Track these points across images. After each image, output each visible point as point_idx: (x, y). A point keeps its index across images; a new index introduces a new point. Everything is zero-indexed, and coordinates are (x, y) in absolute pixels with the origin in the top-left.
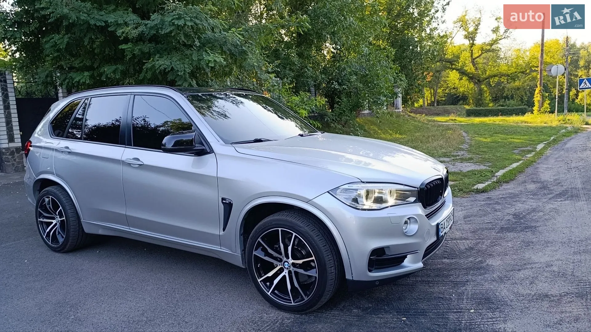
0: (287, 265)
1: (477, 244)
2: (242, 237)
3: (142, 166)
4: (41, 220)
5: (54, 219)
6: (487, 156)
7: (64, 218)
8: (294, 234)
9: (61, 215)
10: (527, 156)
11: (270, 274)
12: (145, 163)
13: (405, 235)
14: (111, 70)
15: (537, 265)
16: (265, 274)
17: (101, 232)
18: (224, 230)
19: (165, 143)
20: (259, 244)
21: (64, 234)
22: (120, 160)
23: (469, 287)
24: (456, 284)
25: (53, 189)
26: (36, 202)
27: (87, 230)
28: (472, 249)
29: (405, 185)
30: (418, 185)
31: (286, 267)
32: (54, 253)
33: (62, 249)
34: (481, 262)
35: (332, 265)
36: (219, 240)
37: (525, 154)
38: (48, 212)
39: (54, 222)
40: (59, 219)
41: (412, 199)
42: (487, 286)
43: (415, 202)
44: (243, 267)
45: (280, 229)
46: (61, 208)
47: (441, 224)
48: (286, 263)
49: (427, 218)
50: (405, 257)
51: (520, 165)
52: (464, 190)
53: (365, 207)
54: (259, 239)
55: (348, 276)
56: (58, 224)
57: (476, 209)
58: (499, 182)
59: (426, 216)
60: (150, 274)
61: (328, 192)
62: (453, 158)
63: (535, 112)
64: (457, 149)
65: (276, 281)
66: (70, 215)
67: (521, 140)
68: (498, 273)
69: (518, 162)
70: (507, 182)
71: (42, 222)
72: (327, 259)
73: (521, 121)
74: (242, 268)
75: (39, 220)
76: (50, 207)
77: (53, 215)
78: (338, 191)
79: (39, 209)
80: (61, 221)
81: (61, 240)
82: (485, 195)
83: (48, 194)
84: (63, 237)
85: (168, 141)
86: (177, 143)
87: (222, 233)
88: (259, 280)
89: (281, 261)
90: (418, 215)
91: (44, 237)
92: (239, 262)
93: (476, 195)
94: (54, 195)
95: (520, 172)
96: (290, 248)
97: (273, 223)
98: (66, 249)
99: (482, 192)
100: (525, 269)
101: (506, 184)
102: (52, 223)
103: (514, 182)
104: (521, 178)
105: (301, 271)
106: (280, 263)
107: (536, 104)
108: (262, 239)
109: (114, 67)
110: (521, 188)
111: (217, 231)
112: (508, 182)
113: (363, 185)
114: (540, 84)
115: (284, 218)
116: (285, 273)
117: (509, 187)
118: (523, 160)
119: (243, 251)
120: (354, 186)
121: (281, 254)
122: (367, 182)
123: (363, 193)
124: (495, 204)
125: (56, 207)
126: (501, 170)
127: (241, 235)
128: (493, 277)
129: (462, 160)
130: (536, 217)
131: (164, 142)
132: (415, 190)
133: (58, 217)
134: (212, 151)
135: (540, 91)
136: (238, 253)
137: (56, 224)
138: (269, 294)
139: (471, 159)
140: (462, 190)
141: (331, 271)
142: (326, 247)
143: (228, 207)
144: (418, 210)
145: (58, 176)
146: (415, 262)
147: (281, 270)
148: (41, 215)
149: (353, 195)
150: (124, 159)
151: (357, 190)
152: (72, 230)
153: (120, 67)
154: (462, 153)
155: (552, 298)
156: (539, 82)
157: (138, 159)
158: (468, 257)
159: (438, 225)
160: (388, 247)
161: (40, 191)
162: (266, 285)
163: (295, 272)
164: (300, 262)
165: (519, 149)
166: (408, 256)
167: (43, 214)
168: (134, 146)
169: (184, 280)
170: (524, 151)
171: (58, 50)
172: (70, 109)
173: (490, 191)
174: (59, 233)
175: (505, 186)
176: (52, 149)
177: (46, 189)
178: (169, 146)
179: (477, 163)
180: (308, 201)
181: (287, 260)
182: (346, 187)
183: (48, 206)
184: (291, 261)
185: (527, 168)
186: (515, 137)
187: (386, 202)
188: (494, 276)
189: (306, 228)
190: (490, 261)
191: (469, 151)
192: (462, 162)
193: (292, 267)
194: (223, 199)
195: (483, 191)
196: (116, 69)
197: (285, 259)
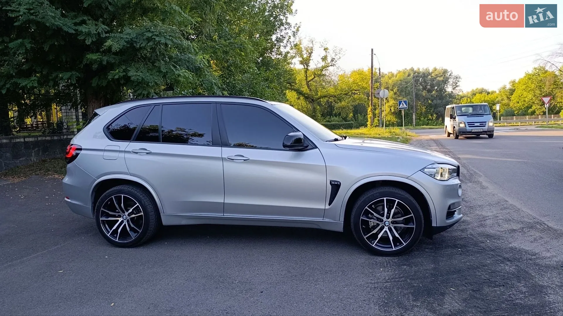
0: (388, 223)
3: (248, 161)
4: (104, 218)
8: (397, 200)
11: (374, 232)
12: (252, 158)
13: (459, 196)
16: (370, 233)
17: (184, 222)
18: (330, 204)
20: (367, 211)
22: (220, 158)
27: (165, 222)
29: (452, 165)
31: (387, 225)
36: (323, 213)
44: (343, 231)
45: (385, 198)
50: (456, 211)
54: (366, 208)
55: (434, 224)
56: (126, 221)
61: (420, 170)
63: (369, 126)
65: (379, 236)
71: (103, 221)
73: (360, 133)
75: (101, 219)
77: (120, 213)
78: (425, 170)
79: (102, 209)
81: (134, 235)
84: (137, 232)
87: (327, 207)
88: (365, 237)
89: (383, 221)
91: (108, 235)
92: (339, 228)
94: (129, 193)
96: (392, 211)
97: (379, 194)
102: (117, 221)
105: (401, 225)
106: (382, 223)
107: (369, 120)
108: (369, 207)
111: (323, 206)
113: (438, 165)
114: (371, 104)
115: (387, 190)
120: (433, 166)
121: (384, 216)
133: (127, 214)
134: (316, 147)
135: (371, 109)
136: (341, 221)
138: (374, 246)
143: (336, 187)
145: (133, 175)
147: (383, 228)
149: (434, 172)
150: (225, 156)
151: (435, 168)
156: (370, 103)
157: (241, 156)
160: (452, 204)
161: (103, 192)
163: (395, 227)
164: (401, 219)
167: (108, 213)
174: (130, 227)
178: (288, 143)
180: (408, 177)
182: (430, 166)
183: (116, 205)
184: (391, 220)
193: (391, 224)
194: (331, 181)
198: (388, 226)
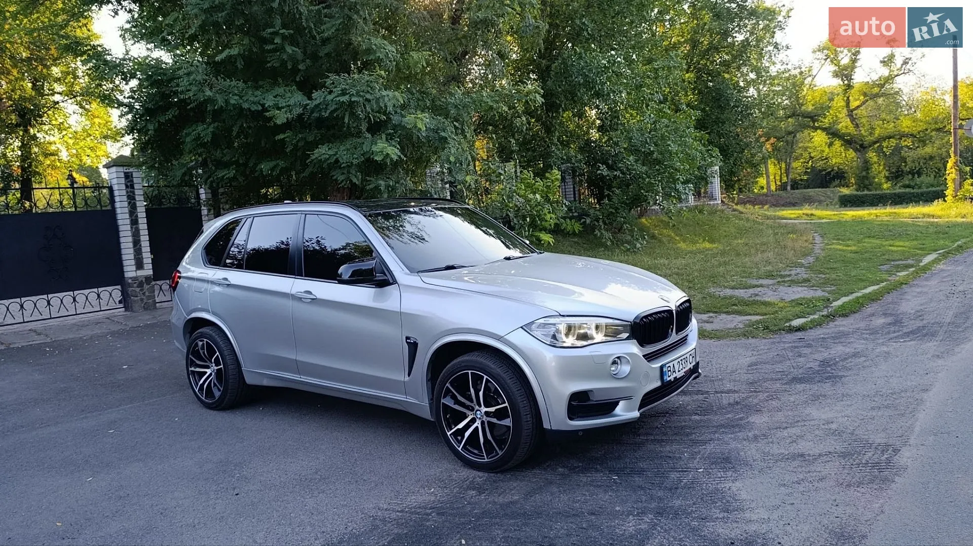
0: (480, 414)
1: (747, 397)
2: (429, 383)
3: (315, 301)
4: (193, 369)
5: (208, 367)
6: (834, 276)
7: (222, 366)
8: (485, 377)
9: (217, 363)
10: (898, 274)
11: (461, 426)
12: (318, 297)
13: (615, 377)
14: (268, 167)
15: (812, 423)
16: (455, 426)
17: (266, 382)
18: (409, 375)
19: (341, 273)
20: (448, 390)
21: (221, 387)
22: (289, 294)
23: (710, 448)
24: (695, 443)
25: (208, 331)
26: (186, 347)
27: (249, 380)
28: (737, 403)
29: (616, 319)
30: (631, 318)
31: (479, 416)
32: (208, 411)
33: (219, 406)
34: (741, 419)
35: (528, 413)
36: (403, 388)
37: (897, 272)
38: (201, 359)
39: (209, 371)
40: (216, 368)
41: (625, 335)
42: (733, 445)
43: (628, 338)
44: (432, 420)
45: (470, 372)
46: (218, 353)
47: (667, 365)
48: (478, 412)
49: (646, 359)
50: (617, 404)
51: (877, 290)
52: (771, 328)
53: (565, 345)
54: (448, 385)
55: (546, 426)
56: (213, 374)
57: (771, 355)
58: (831, 317)
59: (644, 356)
60: (324, 432)
61: (521, 327)
62: (779, 279)
63: (949, 198)
64: (792, 265)
65: (467, 434)
66: (229, 362)
67: (904, 249)
68: (756, 431)
69: (878, 285)
70: (845, 316)
71: (193, 372)
72: (521, 405)
73: (923, 214)
74: (430, 421)
75: (190, 369)
76: (204, 353)
77: (207, 362)
78: (534, 326)
79: (190, 356)
80: (217, 370)
81: (217, 394)
82: (800, 334)
83: (202, 336)
84: (219, 390)
85: (345, 270)
86: (354, 273)
87: (407, 378)
88: (449, 434)
89: (472, 409)
90: (632, 355)
91: (197, 391)
92: (426, 414)
93: (786, 335)
94: (210, 337)
95: (873, 300)
96: (481, 393)
97: (463, 364)
98: (223, 405)
99: (796, 331)
100: (794, 427)
101: (842, 319)
102: (206, 372)
103: (857, 315)
104: (869, 310)
105: (494, 420)
106: (472, 413)
107: (950, 185)
108: (451, 384)
109: (272, 164)
110: (862, 325)
111: (402, 377)
112: (847, 316)
113: (562, 319)
114: (955, 152)
115: (474, 358)
116: (478, 424)
117: (844, 323)
118: (889, 280)
119: (431, 400)
120: (552, 321)
121: (472, 401)
122: (568, 316)
123: (562, 328)
124: (805, 347)
125: (211, 352)
126: (844, 298)
127: (428, 380)
128: (748, 436)
129: (794, 283)
130: (852, 364)
131: (340, 271)
132: (627, 325)
133: (214, 365)
134: (395, 282)
135: (955, 163)
136: (426, 403)
137: (211, 374)
138: (460, 449)
139: (807, 280)
140: (767, 328)
141: (527, 418)
142: (520, 391)
143: (413, 347)
144: (633, 348)
145: (214, 314)
146: (630, 410)
147: (473, 421)
148: (192, 363)
149: (552, 330)
150: (293, 292)
151: (554, 324)
152: (230, 381)
153: (282, 163)
154: (799, 270)
155: (807, 458)
156: (953, 149)
157: (309, 293)
158: (729, 412)
159: (662, 367)
160: (591, 391)
161: (191, 333)
162: (457, 440)
163: (488, 422)
164: (492, 409)
165: (892, 263)
166: (622, 404)
167: (195, 362)
168: (305, 276)
169: (364, 439)
170: (898, 266)
171: (204, 145)
172: (227, 232)
173: (811, 328)
174: (214, 383)
175: (840, 321)
176: (208, 281)
177: (199, 331)
178: (346, 277)
179: (813, 287)
180: (499, 338)
181: (479, 409)
182: (542, 321)
183: (201, 352)
184: (484, 409)
185: (889, 293)
186: (897, 244)
187: (592, 338)
188: (750, 434)
189: (498, 370)
190: (752, 419)
191: (809, 268)
192: (790, 286)
193: (485, 416)
194: (407, 338)
195: (799, 329)
196: (275, 167)
197: (477, 407)
198: (480, 418)
